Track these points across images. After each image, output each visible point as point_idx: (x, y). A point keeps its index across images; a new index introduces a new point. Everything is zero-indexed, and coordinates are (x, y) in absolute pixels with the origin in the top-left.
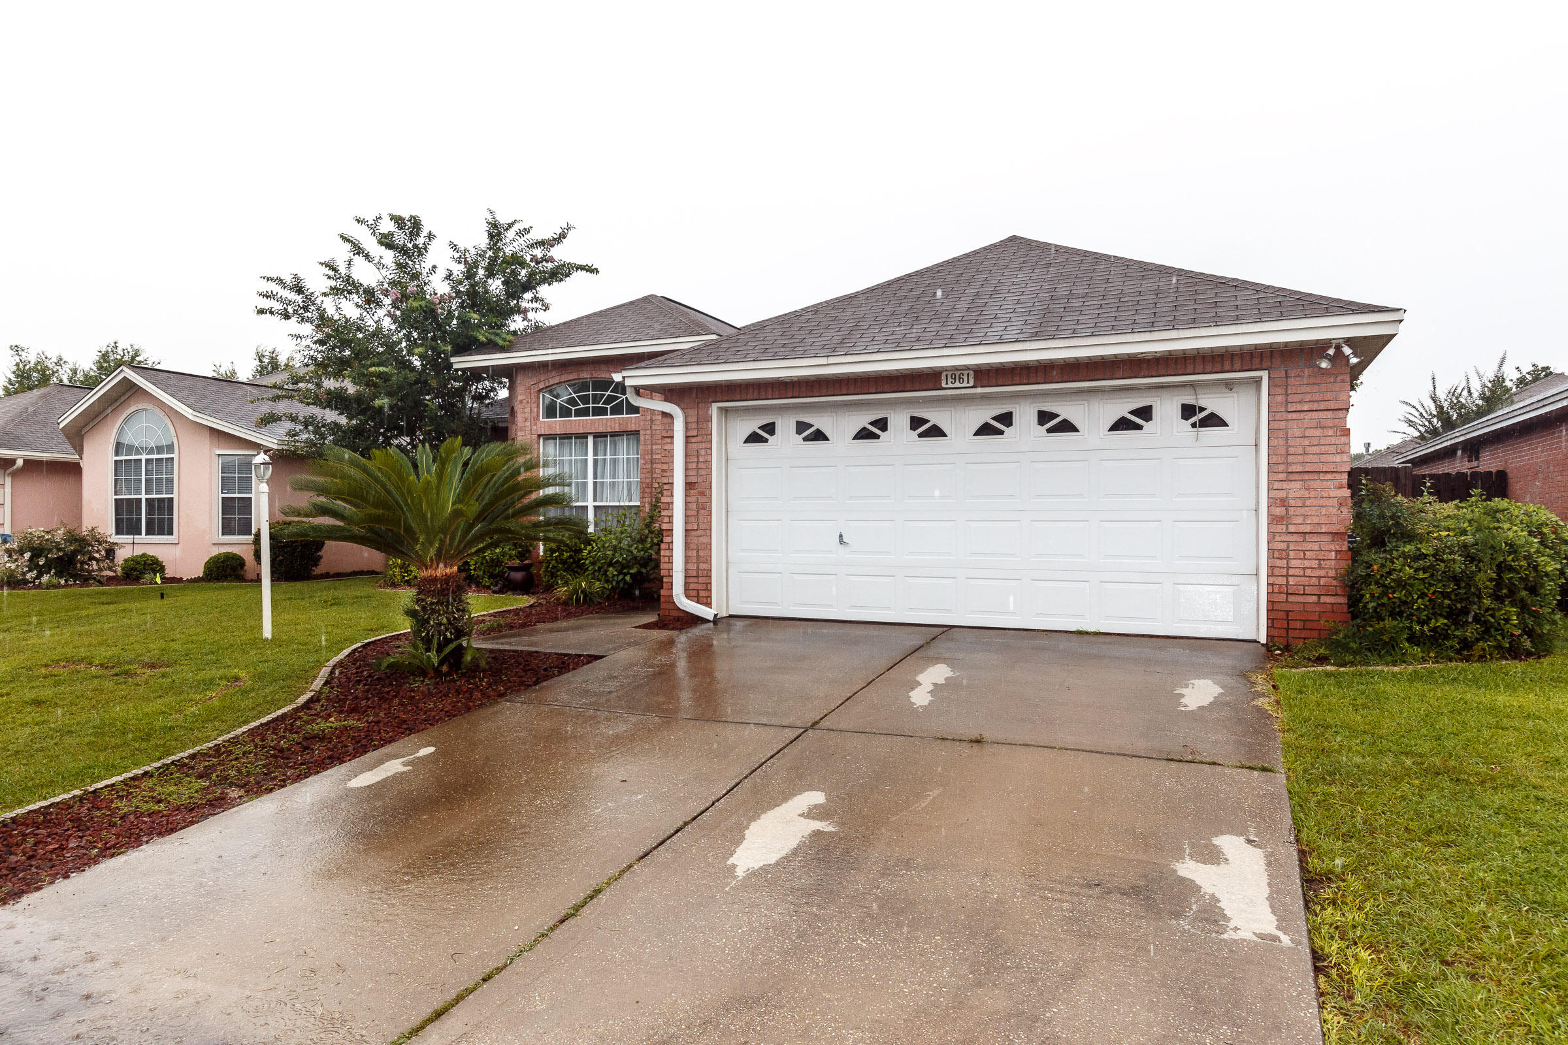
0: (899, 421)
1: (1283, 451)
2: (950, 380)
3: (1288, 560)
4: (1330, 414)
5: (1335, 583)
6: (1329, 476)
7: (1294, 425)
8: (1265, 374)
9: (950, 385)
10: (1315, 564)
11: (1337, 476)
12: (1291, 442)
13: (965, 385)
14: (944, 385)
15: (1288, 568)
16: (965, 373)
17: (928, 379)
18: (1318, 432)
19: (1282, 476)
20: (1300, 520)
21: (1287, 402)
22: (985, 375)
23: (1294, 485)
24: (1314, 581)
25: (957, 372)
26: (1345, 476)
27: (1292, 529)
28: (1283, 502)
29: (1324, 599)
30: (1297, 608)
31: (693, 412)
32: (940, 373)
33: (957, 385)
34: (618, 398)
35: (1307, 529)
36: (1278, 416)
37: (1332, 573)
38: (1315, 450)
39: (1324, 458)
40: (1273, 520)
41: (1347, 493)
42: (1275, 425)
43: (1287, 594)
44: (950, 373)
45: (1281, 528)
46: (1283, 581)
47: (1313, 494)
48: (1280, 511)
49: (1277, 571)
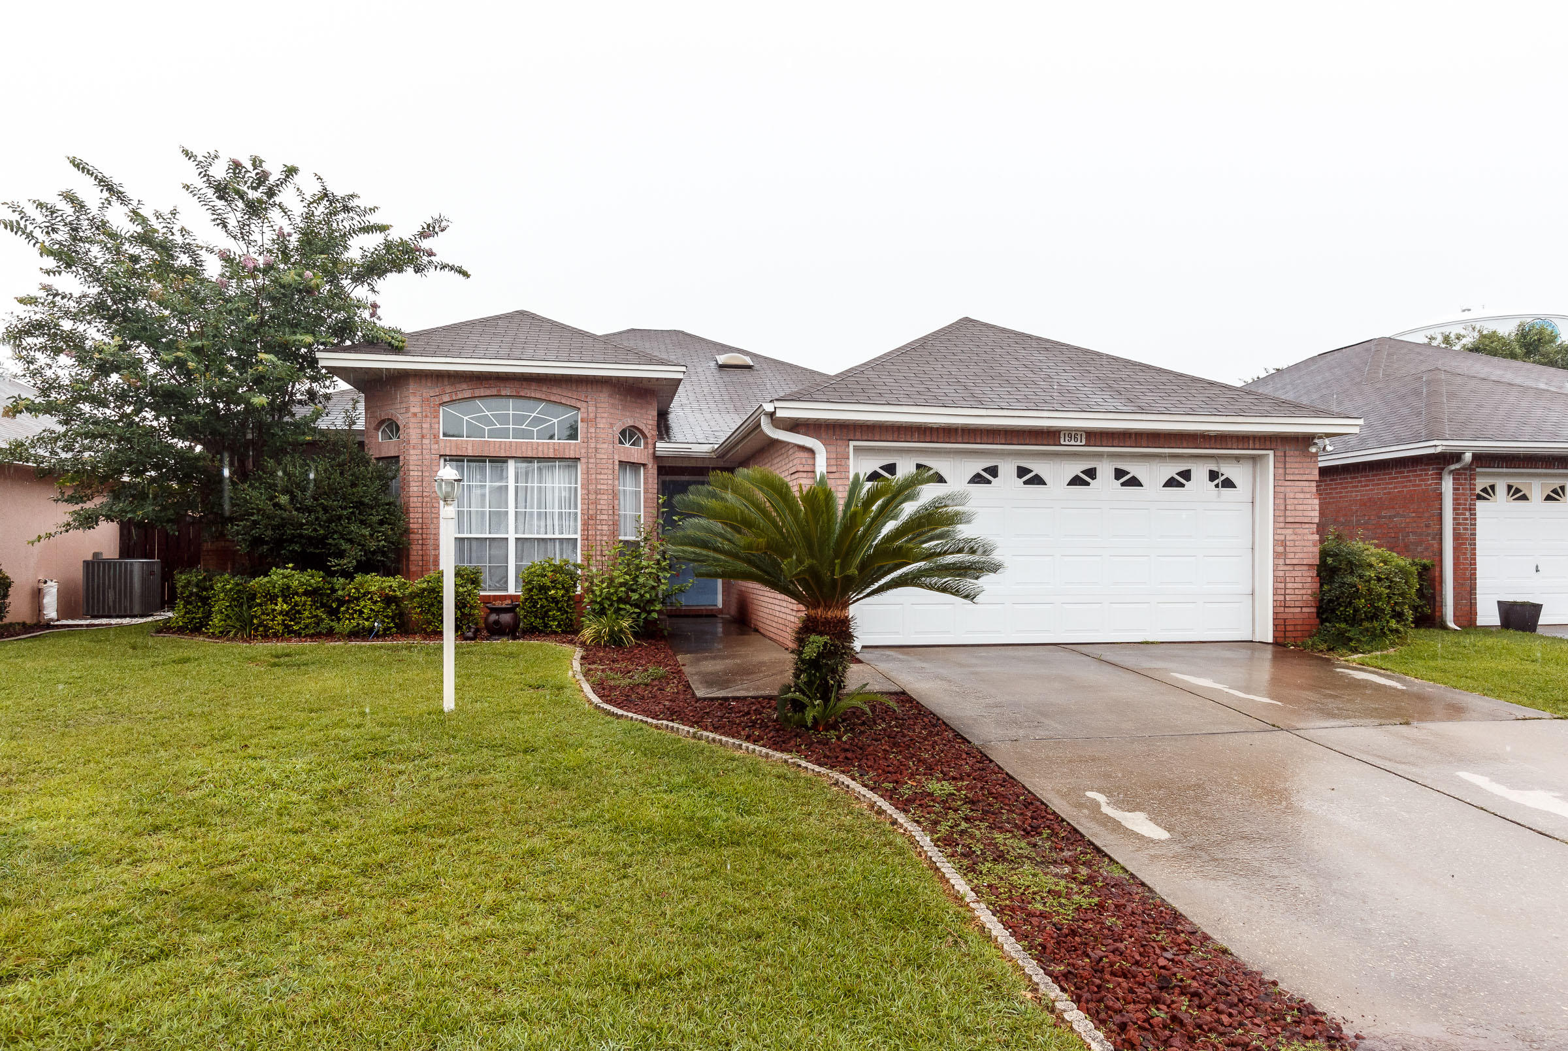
0: (1008, 469)
1: (1283, 508)
2: (1067, 438)
3: (1285, 583)
4: (1307, 484)
5: (1311, 598)
6: (1307, 526)
7: (1288, 489)
8: (1271, 453)
9: (1067, 443)
10: (1300, 586)
11: (1311, 526)
12: (1288, 502)
13: (1078, 443)
14: (1062, 442)
15: (1285, 589)
16: (1079, 433)
17: (1050, 436)
18: (1302, 496)
19: (1282, 525)
20: (1292, 555)
21: (1285, 474)
22: (1095, 437)
23: (1289, 531)
24: (1299, 598)
25: (1072, 433)
26: (1315, 526)
27: (1288, 562)
28: (1283, 543)
29: (1305, 610)
30: (1290, 616)
31: (832, 448)
32: (1059, 432)
33: (1073, 443)
34: (546, 421)
35: (1295, 562)
36: (1280, 483)
37: (1309, 592)
38: (1301, 507)
39: (1306, 513)
40: (1277, 555)
41: (1317, 537)
42: (1278, 489)
43: (1285, 607)
44: (1067, 433)
45: (1281, 562)
46: (1282, 598)
47: (1299, 538)
48: (1280, 549)
49: (1279, 592)
